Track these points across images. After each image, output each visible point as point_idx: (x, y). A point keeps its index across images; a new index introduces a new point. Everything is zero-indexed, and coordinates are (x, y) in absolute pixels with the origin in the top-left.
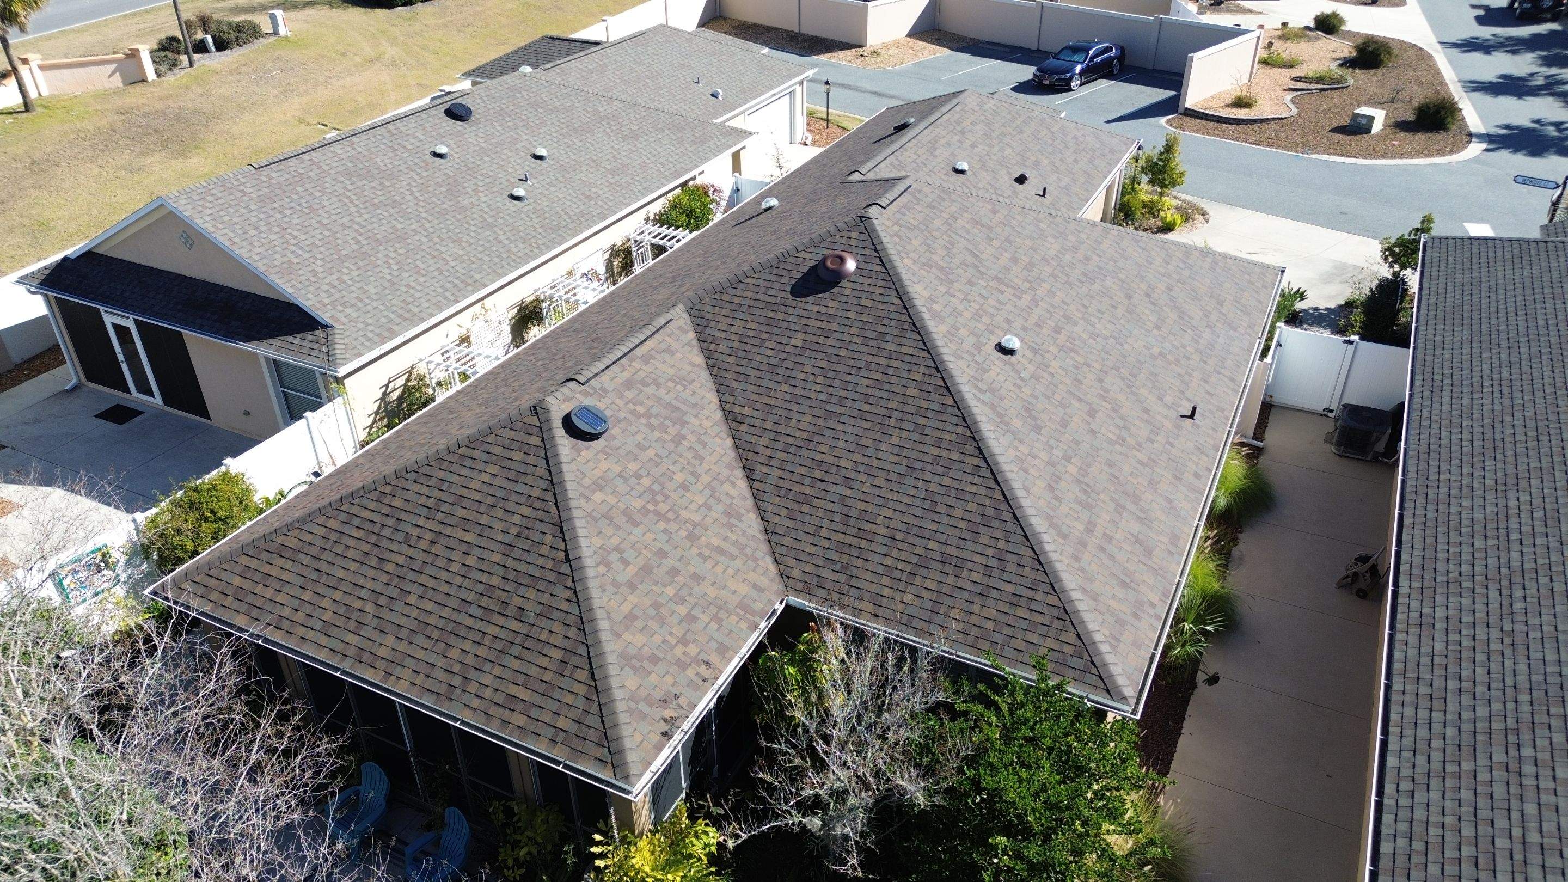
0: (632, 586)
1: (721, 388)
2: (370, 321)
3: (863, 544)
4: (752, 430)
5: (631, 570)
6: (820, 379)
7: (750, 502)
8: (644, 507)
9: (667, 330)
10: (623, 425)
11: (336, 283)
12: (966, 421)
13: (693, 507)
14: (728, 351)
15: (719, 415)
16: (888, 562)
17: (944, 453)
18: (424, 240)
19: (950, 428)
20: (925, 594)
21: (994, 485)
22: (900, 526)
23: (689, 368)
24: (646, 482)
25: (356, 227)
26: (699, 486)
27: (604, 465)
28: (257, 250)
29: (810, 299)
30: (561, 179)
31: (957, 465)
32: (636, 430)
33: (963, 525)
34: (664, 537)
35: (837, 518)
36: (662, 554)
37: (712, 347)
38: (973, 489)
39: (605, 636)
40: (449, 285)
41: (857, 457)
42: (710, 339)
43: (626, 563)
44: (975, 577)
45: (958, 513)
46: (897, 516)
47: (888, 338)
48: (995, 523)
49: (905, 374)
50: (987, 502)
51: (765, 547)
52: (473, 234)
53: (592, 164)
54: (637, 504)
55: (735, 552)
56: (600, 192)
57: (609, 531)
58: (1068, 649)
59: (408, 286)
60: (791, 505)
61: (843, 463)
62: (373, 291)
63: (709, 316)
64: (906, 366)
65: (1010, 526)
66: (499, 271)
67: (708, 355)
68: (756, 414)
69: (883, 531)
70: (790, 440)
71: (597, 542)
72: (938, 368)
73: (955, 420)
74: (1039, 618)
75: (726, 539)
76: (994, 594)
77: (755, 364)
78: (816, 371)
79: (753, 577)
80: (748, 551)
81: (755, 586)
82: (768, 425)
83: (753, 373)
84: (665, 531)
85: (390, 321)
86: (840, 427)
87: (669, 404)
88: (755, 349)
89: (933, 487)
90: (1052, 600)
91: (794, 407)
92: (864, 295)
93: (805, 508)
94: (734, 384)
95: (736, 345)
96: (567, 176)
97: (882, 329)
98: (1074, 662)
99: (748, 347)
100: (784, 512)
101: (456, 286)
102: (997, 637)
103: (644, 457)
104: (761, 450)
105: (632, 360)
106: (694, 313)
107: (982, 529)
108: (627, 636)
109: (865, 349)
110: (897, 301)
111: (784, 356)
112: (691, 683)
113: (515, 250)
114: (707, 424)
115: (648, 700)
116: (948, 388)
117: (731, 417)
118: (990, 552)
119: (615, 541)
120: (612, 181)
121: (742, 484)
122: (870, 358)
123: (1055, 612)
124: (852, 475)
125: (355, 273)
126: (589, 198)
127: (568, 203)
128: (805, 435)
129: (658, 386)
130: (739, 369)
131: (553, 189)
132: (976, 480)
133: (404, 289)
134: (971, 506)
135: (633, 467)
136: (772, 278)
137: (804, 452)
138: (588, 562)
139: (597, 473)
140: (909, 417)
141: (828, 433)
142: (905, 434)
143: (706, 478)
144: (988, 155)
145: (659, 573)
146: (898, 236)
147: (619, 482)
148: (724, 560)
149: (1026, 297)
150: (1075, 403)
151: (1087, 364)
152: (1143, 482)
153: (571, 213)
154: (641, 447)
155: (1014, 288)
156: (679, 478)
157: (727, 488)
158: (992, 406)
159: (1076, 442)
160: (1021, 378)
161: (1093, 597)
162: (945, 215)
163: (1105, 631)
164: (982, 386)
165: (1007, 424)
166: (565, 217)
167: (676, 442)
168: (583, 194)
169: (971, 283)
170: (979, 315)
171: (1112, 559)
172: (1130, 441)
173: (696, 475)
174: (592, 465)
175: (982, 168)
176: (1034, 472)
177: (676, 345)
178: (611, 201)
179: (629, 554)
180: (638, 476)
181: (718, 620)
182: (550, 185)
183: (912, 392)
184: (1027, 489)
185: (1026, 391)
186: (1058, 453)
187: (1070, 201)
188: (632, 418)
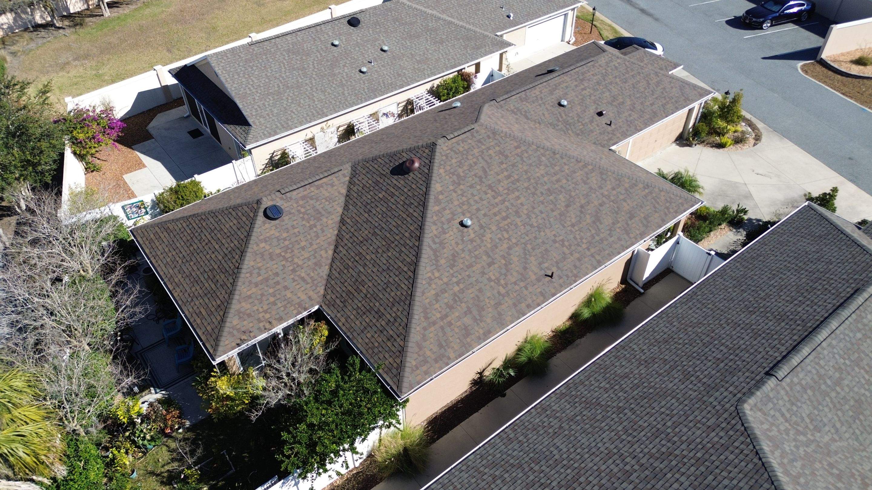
0: (256, 285)
1: (346, 207)
2: (268, 126)
3: (356, 294)
4: (346, 230)
5: (260, 278)
6: (380, 216)
7: (329, 261)
8: (280, 254)
9: (336, 175)
10: (290, 216)
11: (261, 105)
12: (418, 256)
13: (302, 258)
14: (356, 191)
15: (339, 218)
16: (360, 305)
17: (402, 266)
18: (309, 89)
19: (411, 256)
20: (364, 323)
21: (411, 287)
22: (372, 292)
23: (337, 194)
24: (287, 243)
25: (281, 79)
26: (310, 249)
27: (272, 232)
28: (235, 85)
29: (396, 177)
30: (390, 64)
31: (404, 273)
32: (296, 219)
33: (391, 300)
34: (282, 268)
35: (353, 280)
36: (277, 274)
37: (352, 187)
38: (403, 286)
39: (234, 301)
40: (310, 114)
41: (373, 256)
42: (353, 183)
43: (259, 275)
44: (383, 323)
45: (393, 294)
46: (372, 287)
47: (412, 206)
48: (402, 304)
49: (409, 226)
50: (405, 293)
51: (324, 282)
52: (333, 89)
53: (410, 56)
54: (278, 251)
55: (309, 280)
56: (407, 73)
57: (258, 260)
58: (395, 365)
59: (292, 111)
60: (342, 268)
61: (368, 257)
62: (276, 111)
63: (358, 172)
64: (411, 222)
65: (406, 307)
66: (337, 109)
67: (349, 190)
68: (351, 223)
69: (365, 291)
70: (356, 239)
71: (252, 263)
72: (421, 228)
73: (414, 253)
74: (393, 349)
75: (308, 275)
76: (385, 333)
77: (362, 200)
78: (381, 212)
79: (311, 293)
80: (315, 282)
81: (310, 297)
82: (352, 230)
83: (359, 204)
84: (284, 266)
85: (277, 127)
86: (375, 241)
87: (318, 210)
88: (366, 194)
89: (391, 280)
90: (402, 343)
91: (365, 225)
92: (415, 182)
93: (345, 271)
94: (351, 207)
95: (360, 189)
96: (394, 62)
97: (412, 201)
98: (394, 371)
99: (363, 192)
100: (338, 270)
101: (313, 114)
102: (376, 350)
103: (292, 232)
104: (344, 240)
105: (311, 187)
106: (354, 168)
107: (396, 304)
108: (243, 304)
109: (402, 208)
110: (424, 190)
111: (373, 200)
112: (259, 329)
113: (349, 99)
114: (330, 222)
115: (238, 330)
116: (419, 239)
117: (342, 221)
118: (394, 315)
119: (260, 265)
120: (416, 67)
121: (331, 252)
122: (401, 213)
123: (400, 349)
124: (368, 263)
125: (271, 102)
126: (399, 75)
127: (387, 77)
128: (362, 239)
129: (317, 200)
130: (355, 200)
131: (383, 69)
132: (406, 282)
133: (289, 112)
134: (399, 293)
135: (285, 235)
136: (388, 161)
137: (358, 247)
138: (243, 271)
139: (268, 235)
140: (400, 245)
141: (370, 241)
142: (394, 253)
143: (315, 246)
144: (590, 96)
145: (271, 282)
146: (446, 156)
147: (275, 241)
148: (302, 283)
149: (500, 198)
150: (484, 257)
151: (509, 239)
152: (492, 303)
153: (386, 83)
154: (293, 227)
155: (496, 192)
156: (303, 244)
157: (323, 253)
158: (435, 251)
159: (469, 276)
160: (462, 240)
161: (420, 347)
162: (483, 147)
163: (414, 363)
164: (437, 240)
165: (437, 261)
166: (382, 85)
167: (311, 228)
168: (397, 73)
169: (471, 186)
170: (463, 204)
171: (445, 334)
172: (502, 282)
173: (311, 244)
174: (267, 231)
175: (579, 104)
176: (434, 286)
177: (337, 183)
178: (410, 78)
179: (263, 272)
180: (285, 239)
181: (285, 307)
182: (383, 66)
183: (407, 234)
184: (423, 293)
185: (460, 247)
186: (455, 280)
187: (627, 130)
188: (297, 213)
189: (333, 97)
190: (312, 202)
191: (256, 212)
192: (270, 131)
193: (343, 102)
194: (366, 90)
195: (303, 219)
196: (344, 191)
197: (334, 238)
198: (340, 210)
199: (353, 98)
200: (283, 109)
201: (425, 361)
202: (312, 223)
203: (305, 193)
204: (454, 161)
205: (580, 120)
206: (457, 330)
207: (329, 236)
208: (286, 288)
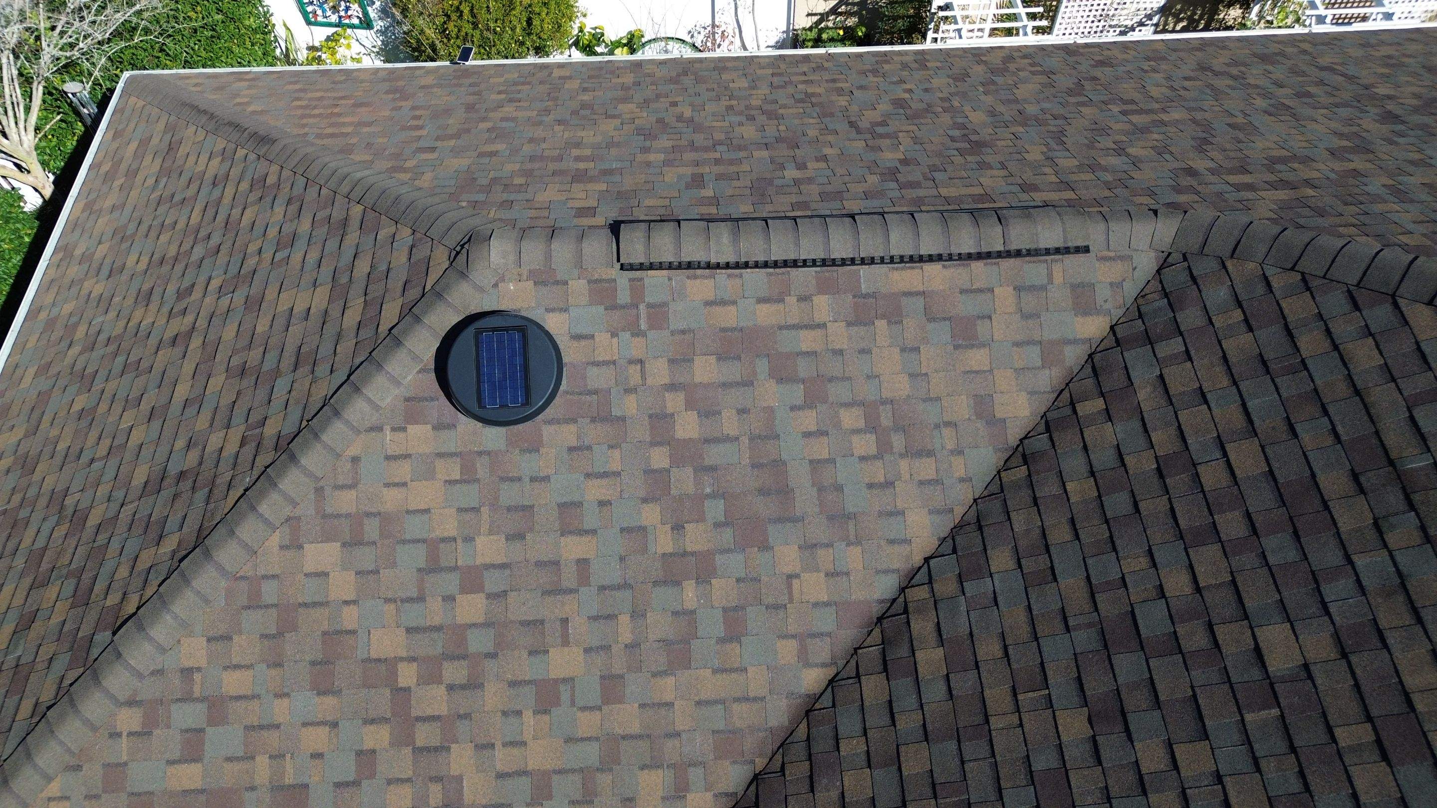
1: (969, 533)
8: (391, 664)
9: (1033, 270)
10: (594, 433)
13: (502, 758)
24: (472, 608)
26: (588, 724)
27: (424, 495)
32: (615, 466)
34: (347, 768)
37: (1091, 407)
43: (193, 749)
54: (387, 641)
63: (1190, 318)
68: (935, 692)
71: (195, 651)
77: (1105, 569)
87: (778, 465)
105: (824, 288)
106: (1176, 276)
111: (1195, 641)
114: (814, 589)
117: (892, 625)
135: (489, 548)
139: (391, 499)
147: (410, 560)
154: (568, 517)
156: (562, 663)
167: (672, 571)
173: (612, 690)
174: (403, 470)
177: (1005, 329)
179: (225, 739)
180: (472, 580)
188: (640, 431)
190: (771, 394)
191: (418, 308)
195: (657, 486)
196: (1019, 411)
202: (696, 538)
207: (758, 684)
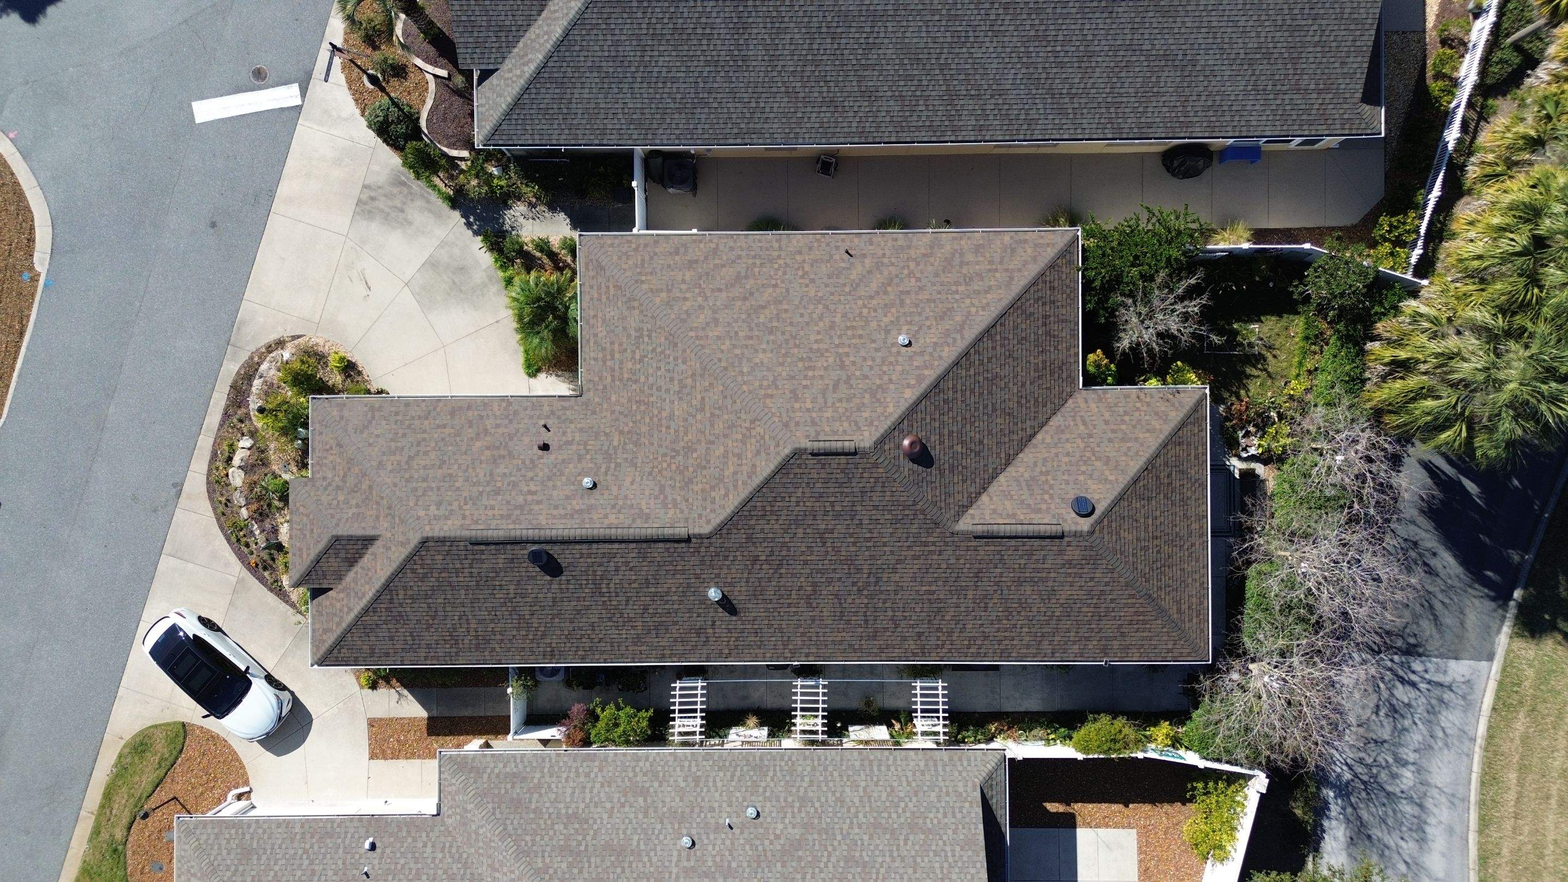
0: (1136, 439)
2: (956, 774)
3: (1048, 364)
4: (1012, 447)
5: (1129, 445)
6: (977, 424)
7: (1045, 428)
9: (982, 522)
10: (1064, 496)
11: (949, 815)
14: (973, 485)
16: (1052, 349)
17: (998, 343)
19: (985, 345)
20: (1060, 328)
21: (1007, 315)
22: (1036, 350)
23: (995, 498)
24: (1083, 468)
27: (1094, 487)
28: (973, 871)
30: (697, 810)
31: (1003, 335)
32: (1059, 490)
33: (1028, 322)
35: (1041, 382)
36: (1110, 440)
38: (1011, 323)
39: (1166, 433)
40: (883, 768)
41: (1011, 385)
42: (969, 500)
43: (1129, 448)
44: (1048, 308)
45: (1024, 326)
46: (1032, 354)
47: (946, 397)
48: (1024, 307)
49: (964, 380)
50: (1015, 314)
51: (1063, 410)
52: (823, 800)
53: (651, 810)
54: (1098, 464)
55: (1078, 419)
56: (680, 780)
57: (1123, 464)
58: (1064, 261)
59: (909, 784)
60: (1041, 407)
61: (1015, 390)
62: (933, 795)
63: (957, 509)
64: (959, 381)
65: (1023, 300)
67: (979, 494)
69: (1040, 357)
70: (1011, 424)
71: (1131, 463)
72: (956, 364)
73: (981, 344)
74: (1056, 276)
75: (1076, 425)
76: (1052, 298)
78: (973, 428)
79: (1083, 405)
80: (1072, 414)
81: (1086, 402)
82: (1007, 439)
84: (1098, 446)
85: (944, 766)
86: (999, 401)
88: (969, 469)
89: (1015, 342)
91: (994, 431)
92: (924, 424)
93: (1040, 400)
94: (991, 470)
96: (688, 810)
97: (942, 403)
99: (969, 474)
100: (1045, 409)
102: (1068, 291)
103: (1071, 478)
104: (1020, 437)
106: (956, 519)
107: (1028, 312)
108: (1158, 427)
109: (955, 408)
110: (923, 403)
112: (1152, 397)
115: (1173, 405)
118: (1036, 306)
121: (1039, 436)
122: (959, 403)
124: (1020, 384)
128: (1007, 418)
129: (1023, 502)
130: (982, 473)
132: (1007, 323)
134: (1019, 321)
135: (1081, 478)
136: (925, 483)
137: (1015, 413)
138: (1144, 459)
139: (1100, 486)
140: (985, 368)
141: (1003, 406)
142: (994, 366)
143: (1054, 451)
144: (532, 479)
145: (1120, 435)
146: (871, 424)
147: (1095, 476)
148: (1087, 419)
149: (841, 350)
150: (908, 302)
151: (865, 306)
152: (932, 260)
153: (729, 774)
154: (1067, 483)
155: (841, 360)
156: (1066, 459)
157: (1048, 440)
158: (961, 331)
159: (939, 293)
160: (920, 328)
161: (1035, 259)
162: (814, 415)
163: (1049, 250)
164: (950, 341)
165: (964, 322)
166: (738, 773)
167: (1047, 473)
168: (696, 786)
169: (866, 377)
170: (891, 363)
171: (1002, 258)
172: (906, 272)
173: (1057, 455)
174: (1099, 491)
175: (562, 474)
176: (985, 301)
177: (987, 512)
178: (682, 766)
179: (1124, 449)
180: (1084, 473)
181: (1116, 405)
182: (712, 809)
183: (972, 372)
184: (1000, 300)
185: (928, 323)
186: (957, 297)
187: (525, 409)
188: (1056, 496)
189: (831, 784)
190: (1031, 502)
191: (1100, 521)
192: (958, 763)
193: (821, 768)
194: (771, 774)
195: (1051, 487)
196: (984, 498)
197: (1026, 450)
198: (1002, 478)
199: (800, 769)
200: (921, 794)
201: (1036, 245)
202: (1043, 478)
203: (1033, 516)
204: (865, 415)
205: (583, 452)
206: (988, 255)
207: (1031, 456)
208: (1106, 423)
